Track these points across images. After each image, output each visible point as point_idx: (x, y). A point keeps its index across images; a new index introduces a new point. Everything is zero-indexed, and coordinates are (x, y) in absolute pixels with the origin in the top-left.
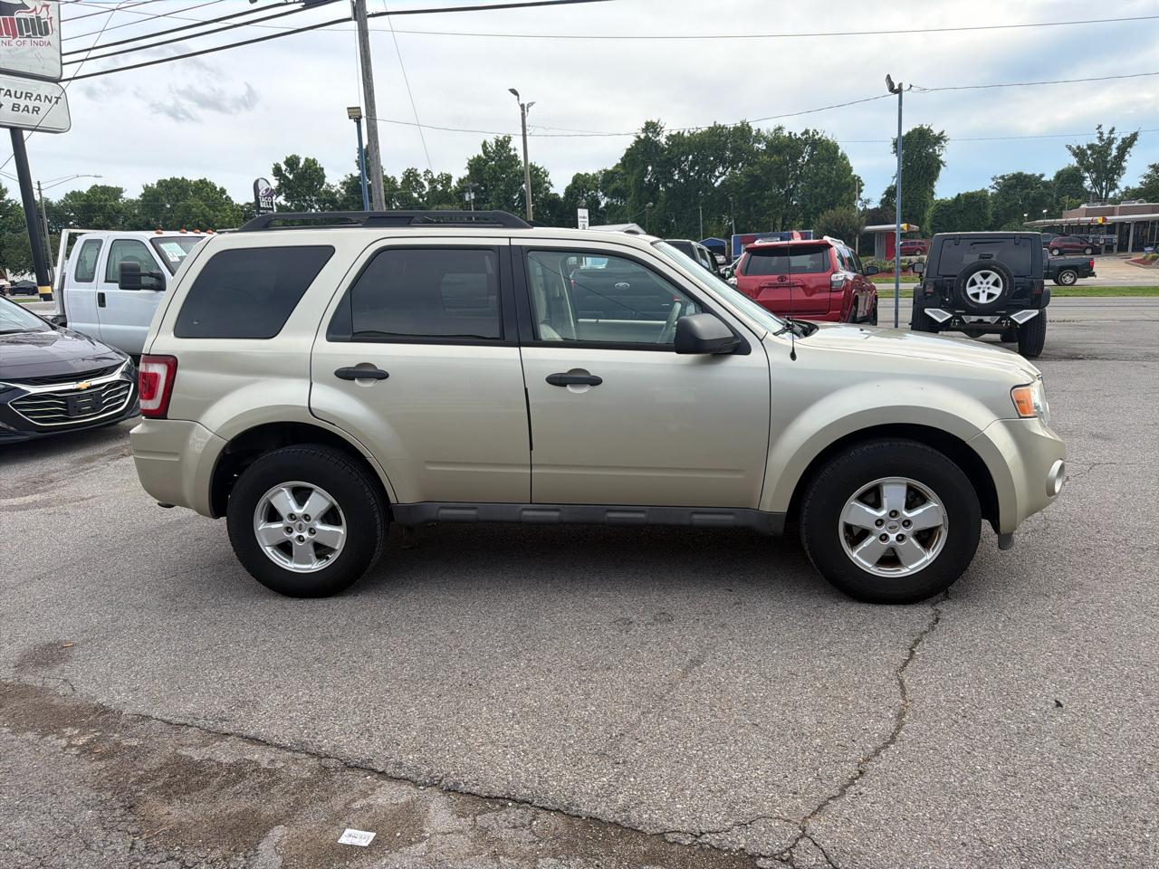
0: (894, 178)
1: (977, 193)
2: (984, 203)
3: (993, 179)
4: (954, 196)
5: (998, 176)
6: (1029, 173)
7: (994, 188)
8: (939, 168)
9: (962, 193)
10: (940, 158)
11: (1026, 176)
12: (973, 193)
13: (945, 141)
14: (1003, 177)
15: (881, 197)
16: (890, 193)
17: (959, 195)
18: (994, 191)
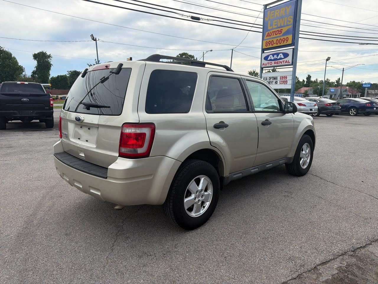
0: (35, 68)
1: (64, 75)
2: (67, 79)
3: (68, 72)
4: (57, 76)
5: (69, 71)
6: (78, 71)
7: (68, 74)
8: (51, 66)
9: (59, 75)
10: (51, 63)
11: (78, 72)
12: (62, 76)
13: (51, 57)
14: (71, 71)
15: (31, 74)
16: (34, 73)
17: (58, 76)
18: (68, 75)
